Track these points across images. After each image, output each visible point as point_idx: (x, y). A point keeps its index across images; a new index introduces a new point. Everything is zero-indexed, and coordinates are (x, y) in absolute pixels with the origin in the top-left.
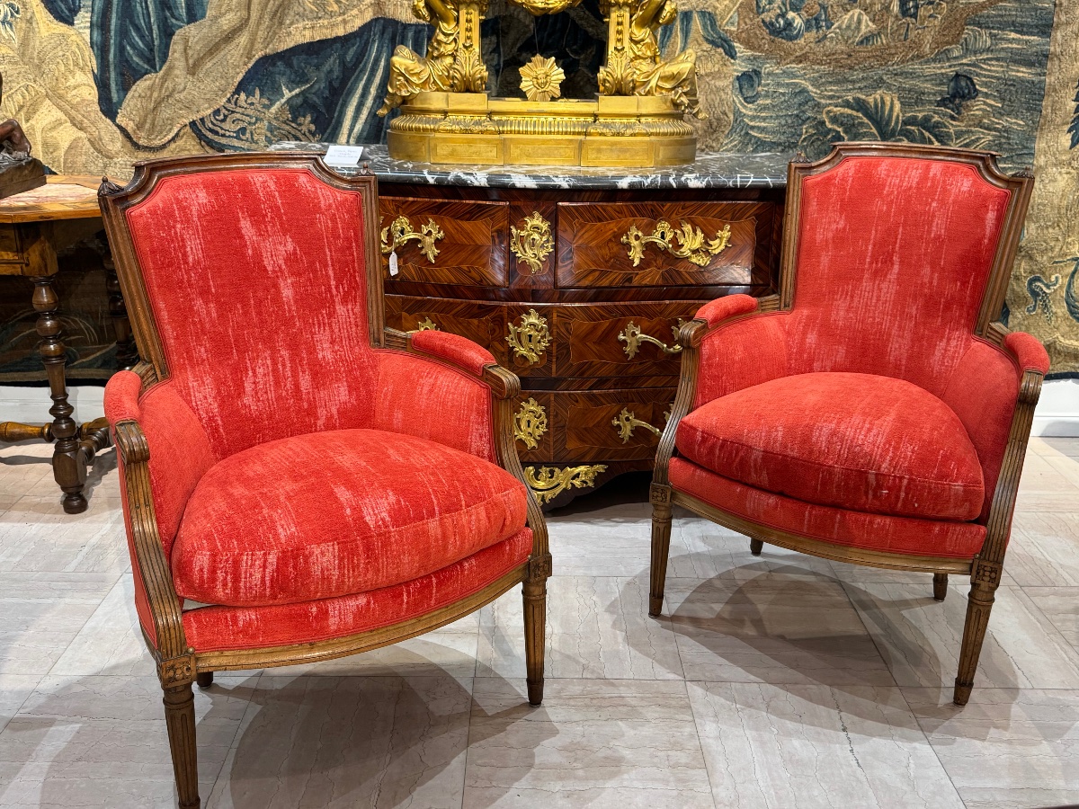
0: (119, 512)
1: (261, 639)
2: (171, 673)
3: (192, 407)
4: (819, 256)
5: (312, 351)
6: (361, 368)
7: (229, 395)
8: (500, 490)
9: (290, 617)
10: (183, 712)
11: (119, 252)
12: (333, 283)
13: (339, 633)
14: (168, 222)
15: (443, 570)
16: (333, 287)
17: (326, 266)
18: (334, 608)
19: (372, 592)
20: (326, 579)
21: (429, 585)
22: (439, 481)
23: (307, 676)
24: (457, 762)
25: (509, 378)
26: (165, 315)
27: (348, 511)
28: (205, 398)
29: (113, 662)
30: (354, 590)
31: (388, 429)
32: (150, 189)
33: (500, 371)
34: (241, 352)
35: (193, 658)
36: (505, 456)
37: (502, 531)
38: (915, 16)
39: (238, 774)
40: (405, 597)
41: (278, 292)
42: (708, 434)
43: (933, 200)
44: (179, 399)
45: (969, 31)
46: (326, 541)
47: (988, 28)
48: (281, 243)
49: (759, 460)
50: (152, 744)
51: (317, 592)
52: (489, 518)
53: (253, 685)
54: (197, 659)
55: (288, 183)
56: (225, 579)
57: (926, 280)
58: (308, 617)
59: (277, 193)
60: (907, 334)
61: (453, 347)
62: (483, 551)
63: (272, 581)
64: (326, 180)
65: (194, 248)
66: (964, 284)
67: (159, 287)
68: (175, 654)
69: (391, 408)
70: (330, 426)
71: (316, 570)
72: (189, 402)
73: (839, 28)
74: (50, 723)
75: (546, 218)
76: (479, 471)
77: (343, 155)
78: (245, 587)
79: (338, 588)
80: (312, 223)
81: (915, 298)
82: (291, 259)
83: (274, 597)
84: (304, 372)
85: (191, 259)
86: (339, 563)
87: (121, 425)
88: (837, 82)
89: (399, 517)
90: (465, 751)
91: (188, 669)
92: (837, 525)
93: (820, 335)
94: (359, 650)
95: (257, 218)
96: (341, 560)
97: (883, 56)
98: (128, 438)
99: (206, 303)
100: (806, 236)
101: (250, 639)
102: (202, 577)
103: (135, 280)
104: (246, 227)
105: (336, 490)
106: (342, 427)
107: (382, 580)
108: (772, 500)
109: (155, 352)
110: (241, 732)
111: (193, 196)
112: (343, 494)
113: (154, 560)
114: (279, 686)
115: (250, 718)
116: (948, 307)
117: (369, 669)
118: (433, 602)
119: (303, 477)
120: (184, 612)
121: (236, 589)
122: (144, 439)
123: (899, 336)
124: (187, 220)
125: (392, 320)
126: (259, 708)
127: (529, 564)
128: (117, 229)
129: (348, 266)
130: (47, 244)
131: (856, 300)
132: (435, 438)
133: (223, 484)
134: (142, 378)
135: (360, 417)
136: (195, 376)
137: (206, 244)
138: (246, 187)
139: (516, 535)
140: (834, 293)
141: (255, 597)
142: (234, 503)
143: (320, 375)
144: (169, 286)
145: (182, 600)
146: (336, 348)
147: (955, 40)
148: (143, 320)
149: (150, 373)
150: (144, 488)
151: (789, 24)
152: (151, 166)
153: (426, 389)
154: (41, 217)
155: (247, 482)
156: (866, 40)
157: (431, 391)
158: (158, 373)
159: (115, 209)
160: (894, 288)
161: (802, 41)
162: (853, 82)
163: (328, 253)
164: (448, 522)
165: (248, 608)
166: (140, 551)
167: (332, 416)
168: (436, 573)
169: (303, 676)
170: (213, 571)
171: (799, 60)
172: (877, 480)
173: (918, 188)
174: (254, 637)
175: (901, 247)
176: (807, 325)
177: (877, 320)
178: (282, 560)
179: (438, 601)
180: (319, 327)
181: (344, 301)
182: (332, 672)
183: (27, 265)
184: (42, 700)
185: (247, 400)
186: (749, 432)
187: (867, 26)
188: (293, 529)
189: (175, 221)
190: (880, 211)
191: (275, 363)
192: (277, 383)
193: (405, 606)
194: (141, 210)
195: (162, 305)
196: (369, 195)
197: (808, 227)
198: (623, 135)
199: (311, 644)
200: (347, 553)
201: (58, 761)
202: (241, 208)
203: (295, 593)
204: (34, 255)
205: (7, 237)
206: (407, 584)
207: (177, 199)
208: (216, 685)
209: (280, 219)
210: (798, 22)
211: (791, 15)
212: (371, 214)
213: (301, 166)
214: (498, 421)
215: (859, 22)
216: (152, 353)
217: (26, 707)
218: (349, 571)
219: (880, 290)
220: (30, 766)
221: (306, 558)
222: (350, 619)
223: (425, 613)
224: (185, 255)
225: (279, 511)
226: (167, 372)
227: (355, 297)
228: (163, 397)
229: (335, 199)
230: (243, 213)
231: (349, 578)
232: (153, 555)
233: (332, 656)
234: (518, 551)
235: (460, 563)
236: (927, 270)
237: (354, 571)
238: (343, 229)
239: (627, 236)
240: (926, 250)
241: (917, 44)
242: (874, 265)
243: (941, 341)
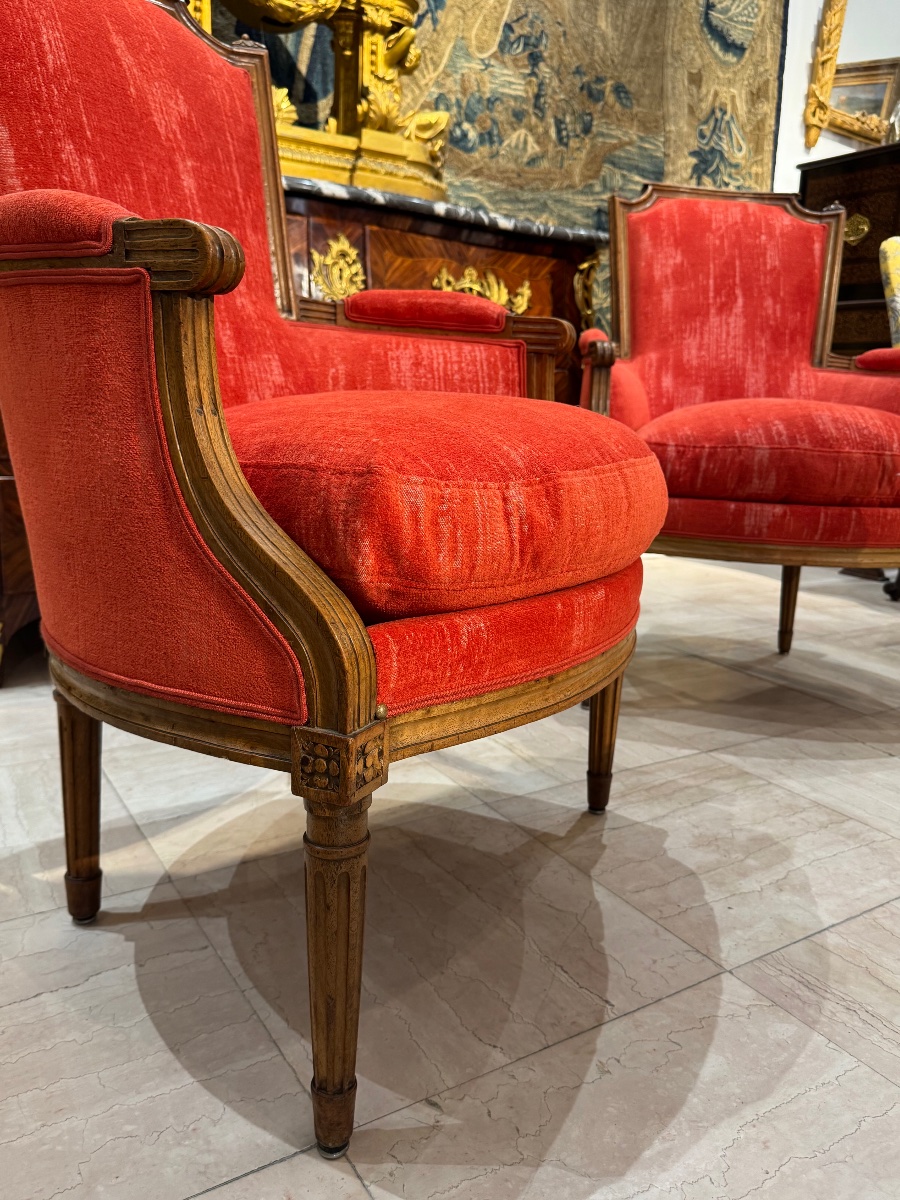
4: (660, 294)
12: (240, 190)
17: (229, 160)
38: (566, 145)
41: (177, 176)
42: (684, 446)
43: (761, 233)
45: (606, 169)
47: (620, 168)
48: (171, 97)
49: (765, 461)
57: (770, 311)
60: (762, 368)
66: (803, 313)
73: (509, 145)
75: (353, 244)
80: (205, 86)
81: (762, 331)
82: (187, 128)
88: (510, 201)
90: (594, 883)
92: (853, 523)
93: (676, 376)
97: (547, 180)
99: (80, 153)
100: (643, 273)
104: (121, 47)
108: (778, 509)
116: (792, 340)
123: (754, 370)
126: (223, 922)
131: (706, 336)
137: (70, 46)
140: (683, 331)
143: (244, 334)
147: (596, 175)
151: (465, 135)
156: (533, 161)
157: (416, 364)
160: (741, 322)
161: (476, 155)
162: (524, 202)
171: (476, 173)
172: (893, 461)
173: (742, 222)
175: (742, 280)
176: (659, 369)
177: (731, 356)
186: (742, 432)
187: (533, 148)
190: (714, 244)
197: (643, 264)
202: (108, 15)
209: (163, 57)
210: (472, 135)
211: (466, 126)
215: (525, 142)
219: (728, 324)
230: (112, 24)
236: (769, 302)
239: (440, 279)
240: (765, 281)
241: (569, 174)
242: (718, 300)
243: (793, 372)
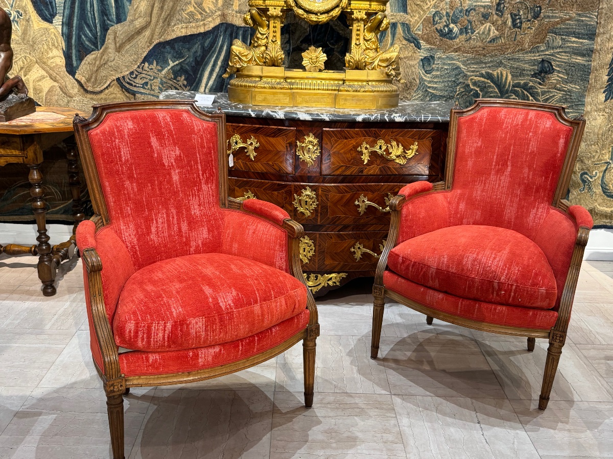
0: (82, 295)
1: (161, 369)
2: (112, 388)
3: (123, 241)
4: (467, 161)
5: (188, 210)
6: (216, 220)
7: (143, 234)
8: (292, 289)
9: (178, 358)
10: (117, 409)
11: (84, 155)
12: (201, 172)
13: (204, 367)
14: (111, 138)
15: (261, 333)
16: (201, 175)
17: (197, 163)
18: (202, 353)
19: (223, 344)
20: (198, 337)
21: (253, 341)
22: (259, 283)
23: (181, 389)
24: (266, 439)
25: (297, 227)
26: (108, 189)
27: (210, 300)
28: (130, 235)
29: (73, 380)
30: (213, 344)
31: (229, 254)
32: (101, 120)
33: (293, 223)
34: (150, 210)
35: (124, 380)
36: (294, 269)
37: (293, 311)
38: (520, 27)
39: (145, 444)
40: (240, 347)
41: (171, 177)
42: (406, 259)
43: (530, 132)
44: (115, 235)
45: (550, 36)
46: (199, 316)
47: (560, 35)
48: (173, 151)
49: (434, 274)
50: (96, 427)
51: (193, 344)
52: (286, 304)
53: (152, 394)
54: (126, 380)
55: (177, 118)
56: (143, 336)
57: (526, 175)
58: (187, 357)
59: (171, 123)
60: (515, 205)
61: (266, 209)
62: (283, 322)
63: (168, 338)
64: (197, 116)
65: (125, 153)
66: (547, 178)
67: (106, 174)
68: (114, 377)
69: (232, 242)
70: (197, 251)
71: (193, 331)
72: (121, 238)
73: (478, 33)
74: (40, 414)
75: (316, 137)
76: (281, 278)
77: (204, 100)
78: (154, 341)
79: (204, 342)
80: (190, 140)
81: (519, 185)
82: (178, 159)
83: (169, 346)
85: (123, 159)
86: (205, 328)
87: (86, 251)
89: (238, 303)
90: (270, 432)
91: (121, 386)
92: (476, 310)
93: (467, 204)
94: (214, 376)
95: (160, 136)
96: (206, 327)
97: (502, 49)
98: (91, 258)
99: (131, 183)
100: (460, 150)
101: (156, 369)
102: (130, 335)
103: (92, 170)
104: (154, 141)
105: (204, 288)
106: (205, 252)
107: (228, 338)
108: (441, 296)
109: (103, 210)
110: (146, 420)
111: (125, 124)
112: (208, 290)
113: (103, 325)
114: (166, 395)
115: (150, 412)
116: (537, 191)
117: (216, 386)
118: (255, 350)
119: (185, 281)
120: (119, 354)
121: (149, 342)
122: (99, 259)
123: (510, 206)
124: (122, 137)
125: (232, 193)
126: (156, 407)
127: (307, 329)
128: (83, 142)
129: (209, 163)
130: (38, 146)
131: (487, 185)
132: (255, 259)
133: (141, 283)
134: (96, 224)
135: (214, 246)
136: (124, 223)
137: (132, 151)
138: (154, 120)
139: (301, 313)
140: (475, 181)
141: (159, 347)
142: (147, 294)
143: (193, 223)
144: (111, 173)
145: (118, 347)
146: (202, 208)
147: (542, 41)
148: (96, 192)
149: (100, 221)
150: (98, 286)
151: (451, 31)
152: (102, 108)
153: (251, 232)
154: (35, 131)
155: (154, 283)
156: (493, 40)
157: (254, 233)
158: (104, 221)
159: (83, 131)
160: (508, 179)
161: (457, 40)
162: (485, 63)
163: (198, 156)
164: (265, 306)
165: (155, 352)
166: (96, 320)
167: (199, 245)
168: (257, 334)
169: (179, 389)
170: (136, 332)
171: (456, 51)
172: (499, 286)
173: (521, 125)
174: (157, 368)
175: (512, 157)
176: (459, 199)
177: (499, 197)
178: (174, 326)
179: (258, 349)
180: (193, 197)
181: (207, 183)
182: (195, 387)
183: (26, 158)
184: (34, 401)
185: (153, 236)
186: (429, 258)
187: (494, 33)
188: (181, 310)
189: (115, 138)
190: (501, 137)
191: (168, 216)
192: (169, 226)
193: (240, 352)
194: (96, 131)
195: (107, 184)
196: (221, 126)
197: (461, 145)
198: (359, 91)
199: (188, 373)
200: (210, 322)
201: (45, 436)
202: (151, 131)
203: (181, 345)
204: (30, 152)
205: (16, 142)
206: (241, 340)
207: (116, 126)
208: (131, 394)
209: (172, 136)
210: (456, 30)
211: (452, 26)
212: (221, 134)
213: (184, 108)
214: (291, 250)
215: (489, 30)
216: (101, 210)
217: (26, 405)
218: (210, 333)
219: (500, 180)
220: (28, 438)
221: (188, 325)
222: (210, 359)
223: (252, 356)
224: (120, 157)
225: (173, 299)
226: (109, 221)
227: (213, 180)
228: (107, 233)
229: (203, 126)
230: (152, 133)
231: (211, 337)
232: (102, 323)
233: (200, 380)
234: (302, 322)
235: (270, 329)
236: (526, 170)
237: (213, 333)
238: (207, 143)
239: (361, 147)
240: (526, 159)
241: (521, 43)
242: (497, 166)
243: (533, 209)
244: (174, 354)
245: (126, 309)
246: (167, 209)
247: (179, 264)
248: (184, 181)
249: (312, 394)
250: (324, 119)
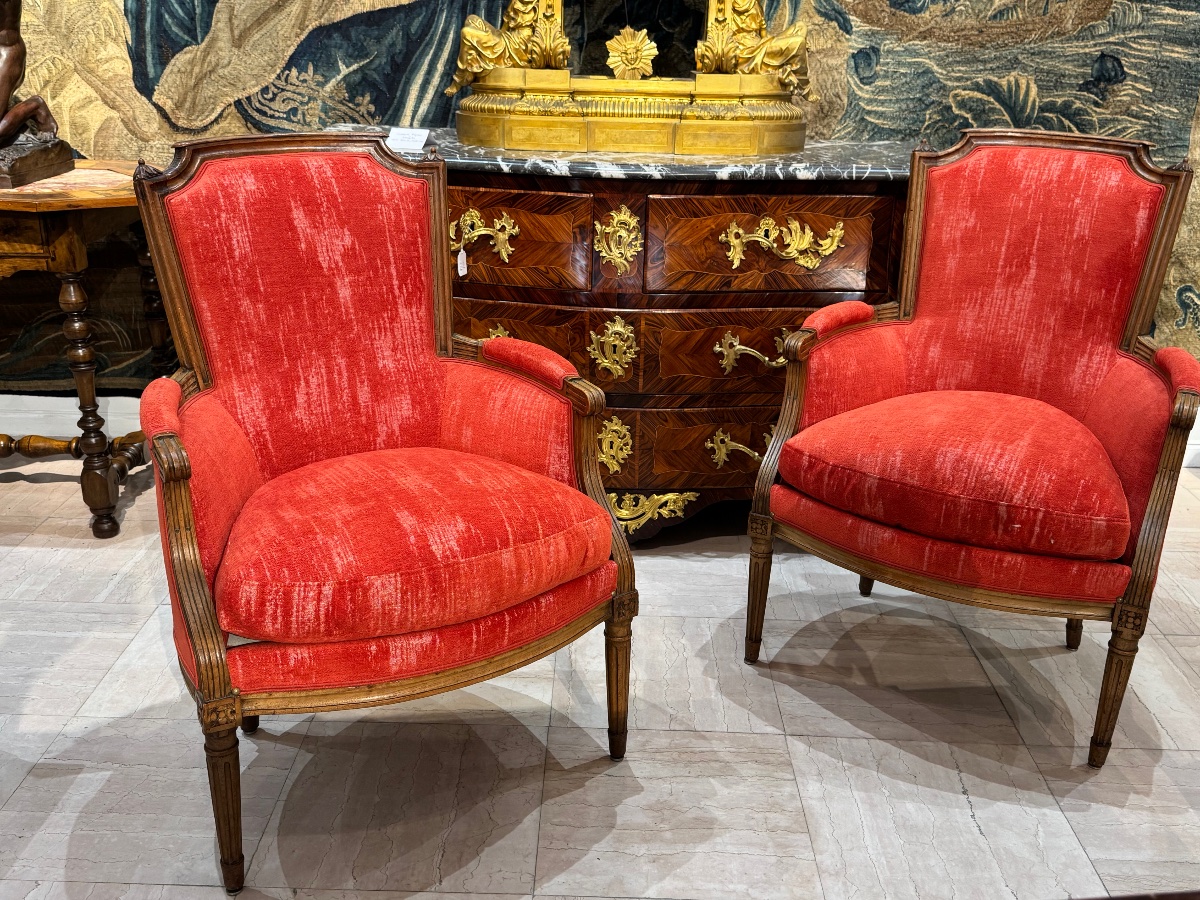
0: (156, 537)
1: (314, 680)
2: (214, 717)
3: (237, 421)
4: (945, 258)
5: (372, 359)
6: (427, 380)
7: (279, 407)
8: (581, 519)
9: (347, 656)
10: (226, 760)
11: (157, 245)
12: (396, 282)
13: (403, 674)
14: (211, 210)
15: (517, 607)
16: (395, 287)
17: (387, 263)
18: (396, 646)
19: (439, 630)
20: (386, 614)
21: (502, 624)
22: (513, 507)
23: (363, 722)
24: (530, 821)
25: (592, 392)
26: (207, 315)
27: (412, 539)
28: (253, 410)
29: (147, 703)
30: (418, 628)
31: (455, 448)
32: (192, 173)
33: (583, 384)
34: (293, 359)
35: (237, 700)
36: (586, 477)
37: (583, 564)
39: (286, 829)
40: (475, 636)
41: (334, 292)
42: (816, 459)
43: (1076, 196)
44: (222, 411)
45: (1117, 5)
46: (387, 572)
48: (337, 237)
49: (874, 489)
50: (190, 795)
51: (377, 629)
52: (569, 549)
53: (303, 731)
54: (243, 701)
55: (345, 169)
56: (275, 612)
57: (1067, 287)
58: (366, 656)
59: (333, 180)
60: (1044, 349)
61: (529, 356)
62: (561, 586)
63: (327, 615)
64: (388, 165)
65: (240, 240)
66: (1110, 291)
67: (201, 284)
68: (218, 695)
69: (459, 426)
70: (391, 444)
71: (376, 604)
72: (234, 415)
74: (79, 769)
75: (634, 212)
76: (559, 497)
77: (408, 139)
78: (297, 622)
79: (401, 624)
80: (373, 215)
81: (1053, 309)
82: (349, 255)
83: (329, 633)
84: (362, 382)
85: (237, 253)
86: (402, 597)
87: (159, 438)
89: (469, 546)
90: (539, 808)
91: (233, 712)
92: (961, 563)
93: (944, 348)
94: (422, 694)
95: (311, 206)
96: (404, 593)
98: (168, 453)
99: (254, 303)
100: (931, 235)
101: (302, 680)
102: (248, 610)
103: (174, 276)
104: (299, 217)
105: (398, 515)
106: (405, 444)
107: (449, 617)
108: (888, 534)
109: (196, 358)
110: (290, 783)
111: (241, 182)
112: (407, 520)
113: (195, 590)
114: (331, 732)
115: (299, 767)
116: (1090, 318)
117: (433, 715)
118: (506, 641)
119: (363, 500)
120: (229, 649)
121: (287, 624)
122: (184, 454)
123: (1034, 350)
124: (233, 209)
125: (461, 326)
126: (310, 756)
127: (613, 601)
128: (155, 218)
129: (412, 264)
130: (75, 236)
131: (986, 308)
132: (508, 459)
133: (273, 506)
134: (182, 386)
135: (424, 434)
136: (241, 385)
137: (254, 236)
138: (300, 175)
139: (599, 569)
140: (961, 301)
141: (308, 633)
142: (284, 528)
143: (380, 386)
144: (212, 283)
145: (226, 635)
146: (399, 356)
147: (1102, 15)
148: (183, 321)
149: (191, 381)
150: (184, 510)
152: (192, 148)
153: (499, 404)
154: (70, 206)
155: (298, 504)
156: (999, 14)
157: (504, 406)
158: (200, 381)
159: (153, 196)
160: (1030, 296)
161: (926, 15)
163: (390, 248)
164: (524, 552)
165: (300, 645)
166: (180, 580)
167: (393, 432)
168: (509, 610)
169: (359, 721)
170: (262, 603)
171: (923, 36)
172: (1009, 513)
173: (1058, 181)
174: (306, 677)
175: (1038, 250)
176: (929, 337)
177: (1010, 332)
178: (339, 592)
179: (512, 641)
180: (380, 333)
181: (408, 304)
182: (390, 718)
183: (53, 259)
184: (69, 744)
185: (299, 413)
186: (863, 456)
188: (351, 559)
189: (220, 210)
190: (1016, 208)
191: (330, 371)
192: (332, 393)
193: (474, 646)
194: (181, 197)
195: (205, 305)
196: (438, 185)
197: (933, 225)
198: (723, 118)
199: (370, 687)
200: (410, 585)
201: (87, 812)
202: (294, 196)
203: (353, 629)
204: (61, 249)
205: (31, 228)
206: (477, 621)
207: (221, 185)
208: (262, 730)
209: (336, 207)
212: (438, 207)
213: (361, 149)
214: (580, 442)
216: (194, 358)
217: (51, 752)
218: (412, 606)
219: (1014, 297)
220: (55, 817)
221: (366, 590)
222: (413, 658)
223: (498, 654)
224: (231, 250)
225: (336, 538)
226: (209, 380)
227: (420, 298)
228: (206, 409)
229: (399, 186)
230: (296, 202)
231: (413, 614)
232: (194, 584)
233: (392, 701)
234: (601, 588)
235: (536, 599)
236: (1068, 276)
237: (417, 605)
238: (407, 221)
239: (727, 234)
240: (1067, 252)
242: (1008, 269)
243: (1082, 356)
244: (339, 648)
245: (240, 558)
246: (329, 357)
247: (350, 468)
248: (361, 301)
249: (624, 732)
250: (651, 176)
